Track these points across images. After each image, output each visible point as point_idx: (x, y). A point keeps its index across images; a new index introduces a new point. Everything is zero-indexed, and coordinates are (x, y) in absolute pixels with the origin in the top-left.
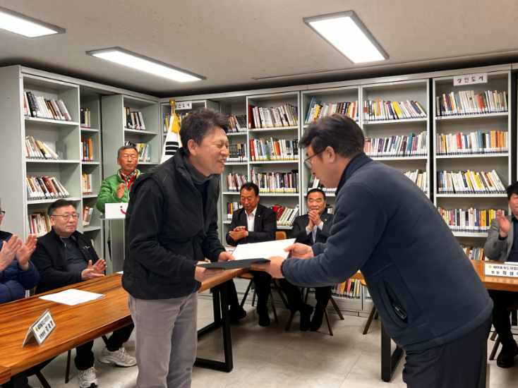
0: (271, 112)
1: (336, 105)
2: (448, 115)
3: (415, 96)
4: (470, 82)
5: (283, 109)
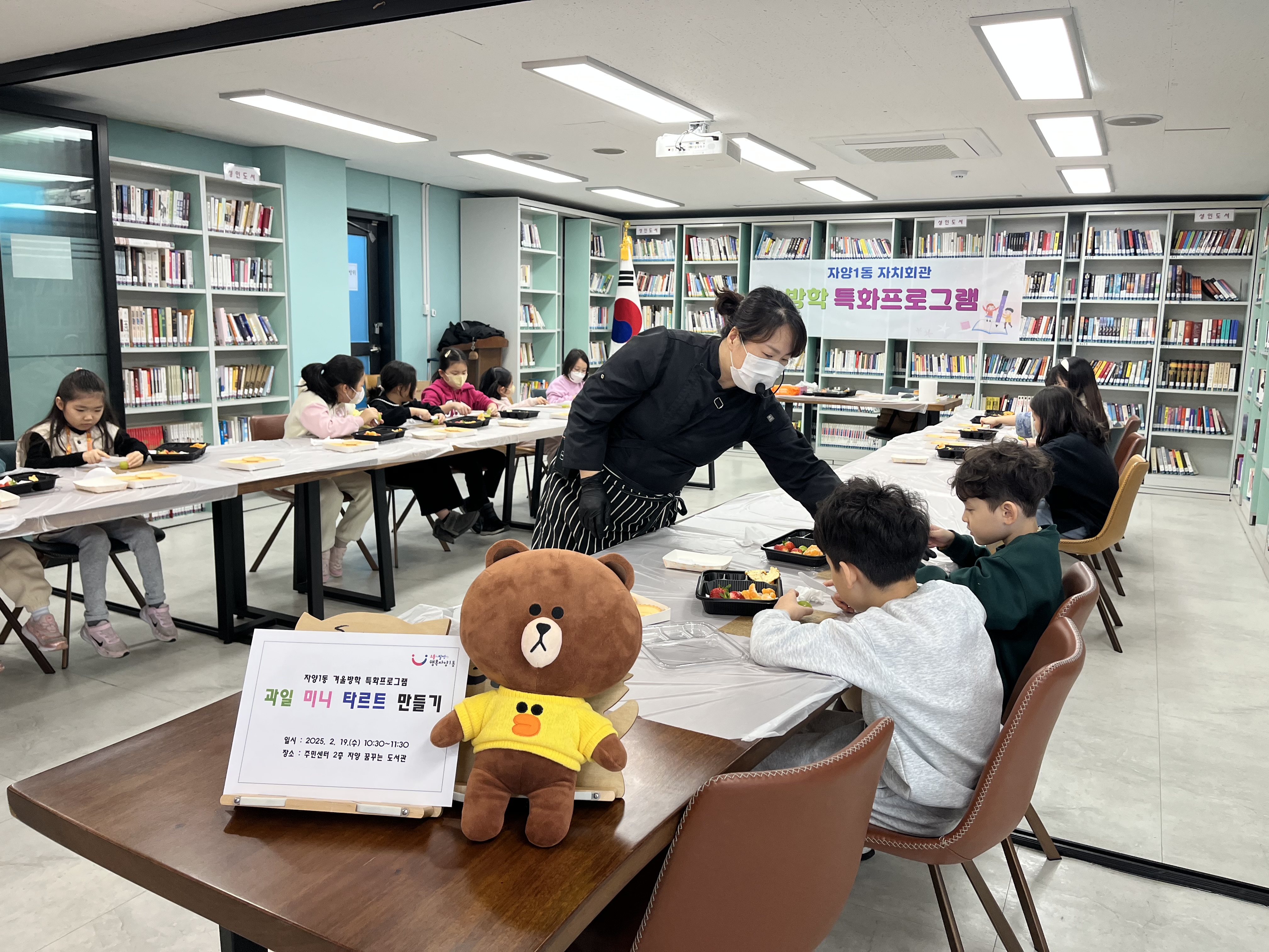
0: (710, 243)
1: (790, 240)
4: (951, 225)
5: (724, 241)
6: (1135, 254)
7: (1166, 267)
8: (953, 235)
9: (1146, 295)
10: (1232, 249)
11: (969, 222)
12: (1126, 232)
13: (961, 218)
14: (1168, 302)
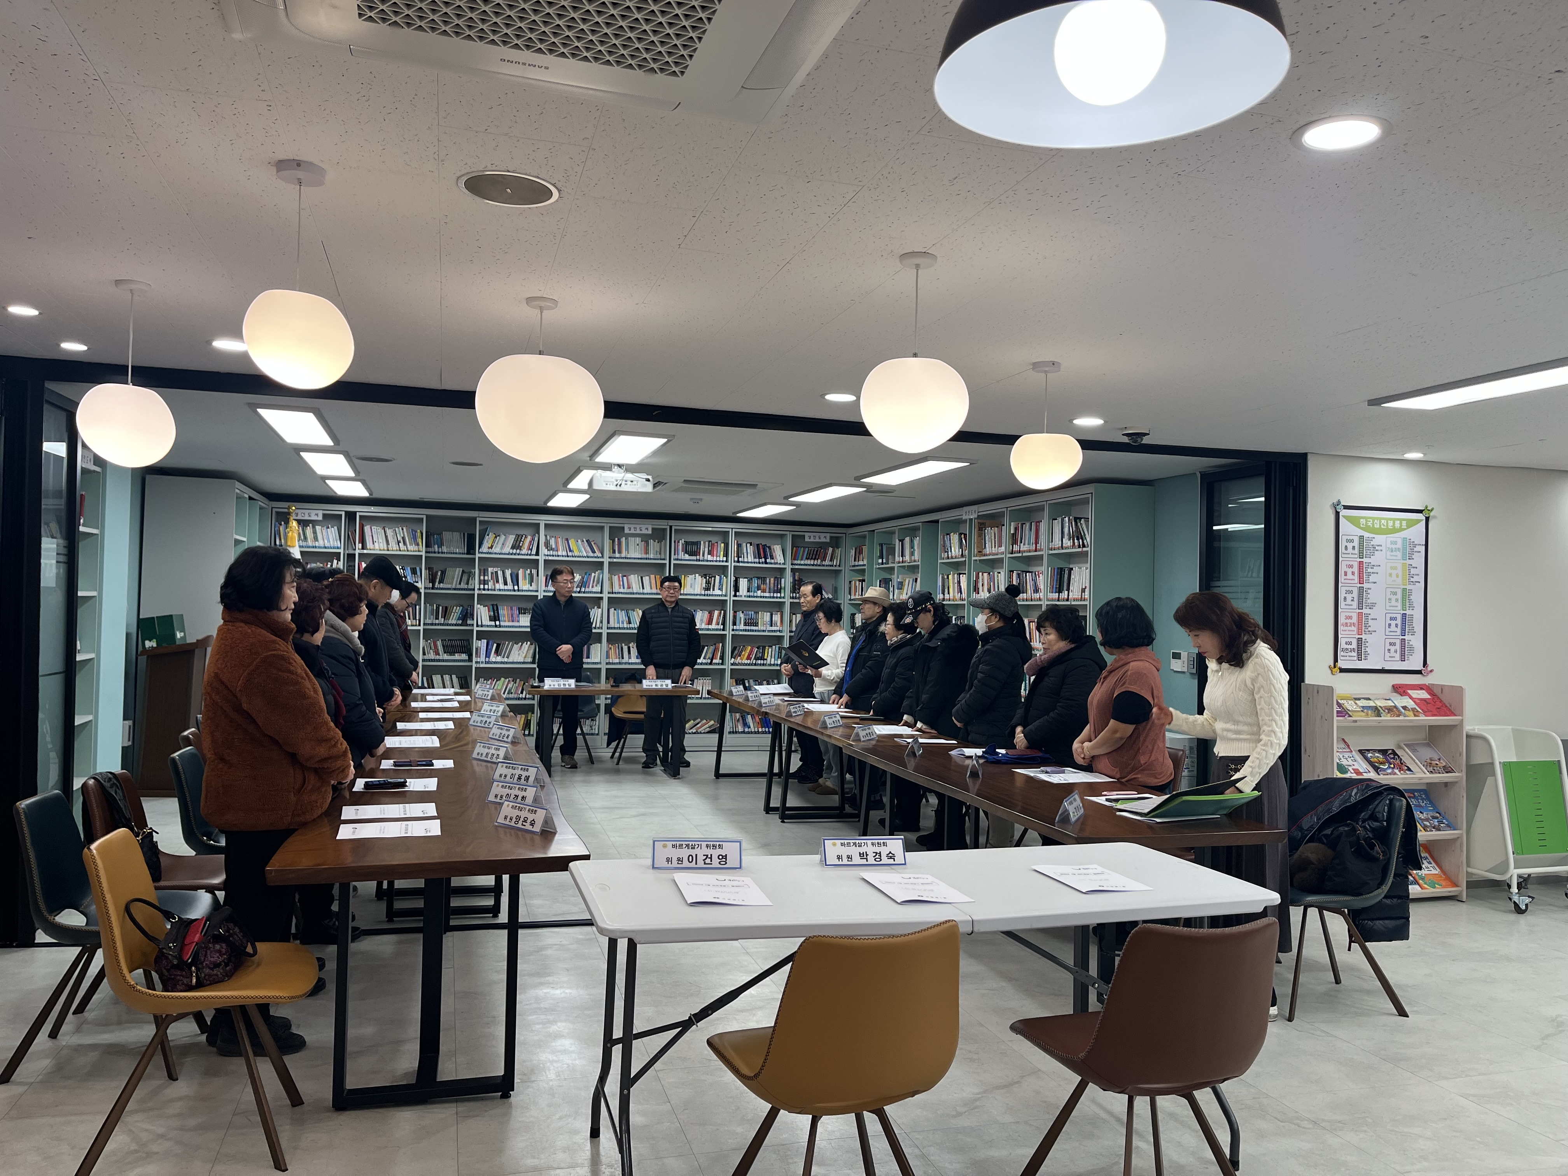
0: (386, 532)
2: (618, 558)
3: (591, 536)
4: (638, 532)
6: (766, 563)
7: (788, 573)
8: (638, 540)
9: (775, 595)
10: (827, 562)
11: (653, 529)
12: (758, 545)
13: (647, 526)
14: (792, 600)
